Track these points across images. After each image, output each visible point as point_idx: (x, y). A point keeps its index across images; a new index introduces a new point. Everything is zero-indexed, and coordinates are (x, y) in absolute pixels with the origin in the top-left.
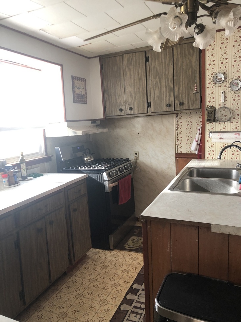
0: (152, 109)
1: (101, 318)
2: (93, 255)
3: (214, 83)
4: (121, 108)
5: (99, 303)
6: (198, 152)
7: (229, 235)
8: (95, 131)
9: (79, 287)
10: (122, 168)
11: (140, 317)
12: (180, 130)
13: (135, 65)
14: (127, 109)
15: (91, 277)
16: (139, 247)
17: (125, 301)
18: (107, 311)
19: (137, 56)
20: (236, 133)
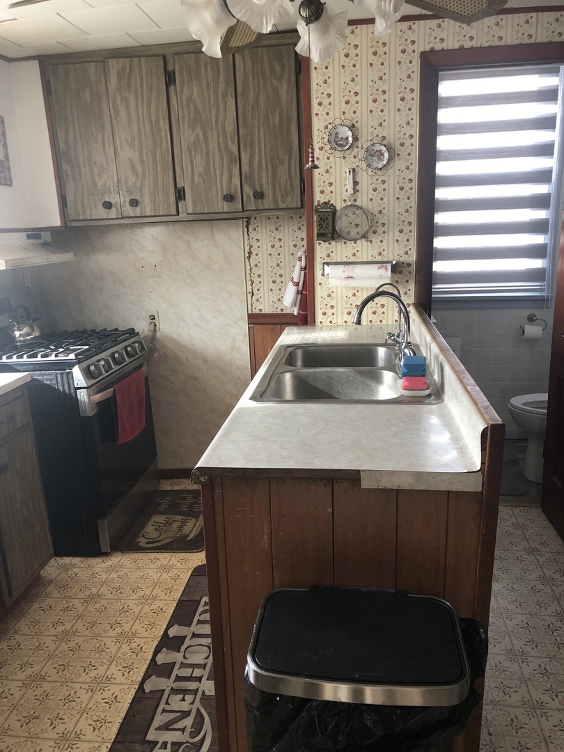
0: (188, 205)
1: (98, 721)
2: (59, 574)
3: (331, 148)
4: (107, 200)
5: (88, 688)
6: (299, 309)
7: (398, 492)
8: (40, 258)
9: (31, 659)
10: (120, 354)
11: (195, 699)
12: (256, 260)
13: (140, 91)
14: (125, 202)
15: (60, 629)
16: (173, 539)
17: (154, 669)
18: (110, 701)
19: (143, 67)
20: (379, 265)
